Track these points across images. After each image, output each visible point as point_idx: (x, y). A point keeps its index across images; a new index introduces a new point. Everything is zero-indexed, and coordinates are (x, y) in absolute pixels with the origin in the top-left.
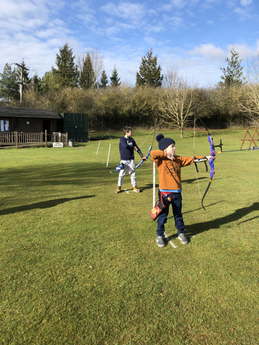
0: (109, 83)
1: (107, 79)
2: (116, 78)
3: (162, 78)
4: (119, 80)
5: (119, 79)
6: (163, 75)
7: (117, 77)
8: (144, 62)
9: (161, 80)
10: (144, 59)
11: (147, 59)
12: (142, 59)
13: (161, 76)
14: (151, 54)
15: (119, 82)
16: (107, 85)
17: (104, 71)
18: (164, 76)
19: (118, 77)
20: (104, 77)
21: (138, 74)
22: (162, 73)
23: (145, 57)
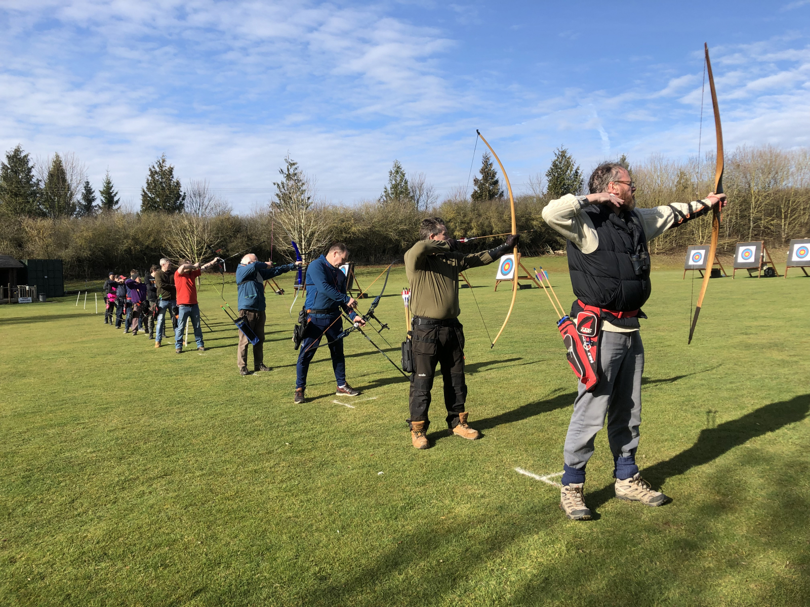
0: (99, 199)
1: (94, 194)
2: (111, 191)
3: (185, 196)
4: (115, 195)
5: (117, 193)
7: (112, 189)
8: (153, 174)
9: (183, 199)
10: (153, 169)
11: (158, 170)
12: (150, 170)
13: (182, 194)
14: (164, 161)
15: (116, 199)
16: (94, 204)
17: (88, 182)
18: (187, 194)
19: (114, 190)
20: (88, 191)
21: (144, 191)
22: (183, 190)
23: (154, 167)
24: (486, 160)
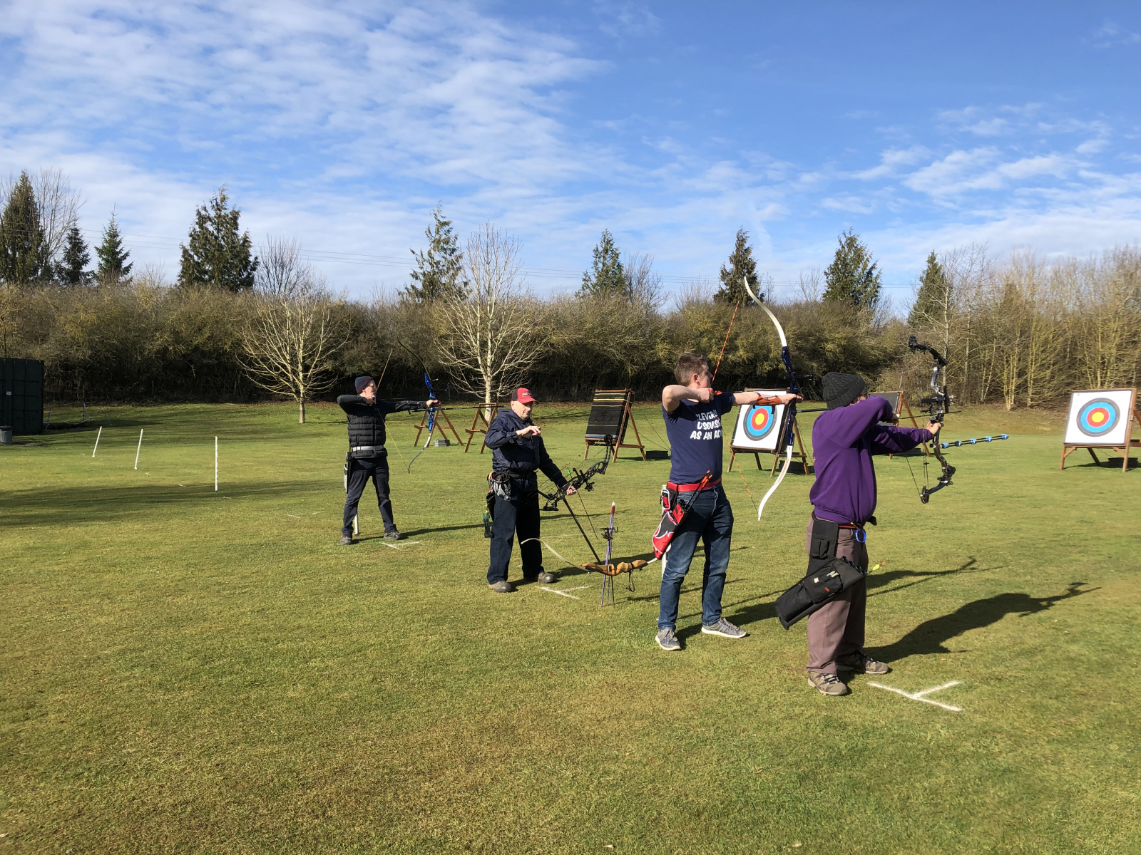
3: (256, 263)
5: (127, 255)
6: (256, 258)
10: (203, 213)
12: (199, 213)
13: (251, 259)
17: (76, 230)
18: (260, 260)
20: (76, 245)
21: (185, 250)
24: (741, 241)
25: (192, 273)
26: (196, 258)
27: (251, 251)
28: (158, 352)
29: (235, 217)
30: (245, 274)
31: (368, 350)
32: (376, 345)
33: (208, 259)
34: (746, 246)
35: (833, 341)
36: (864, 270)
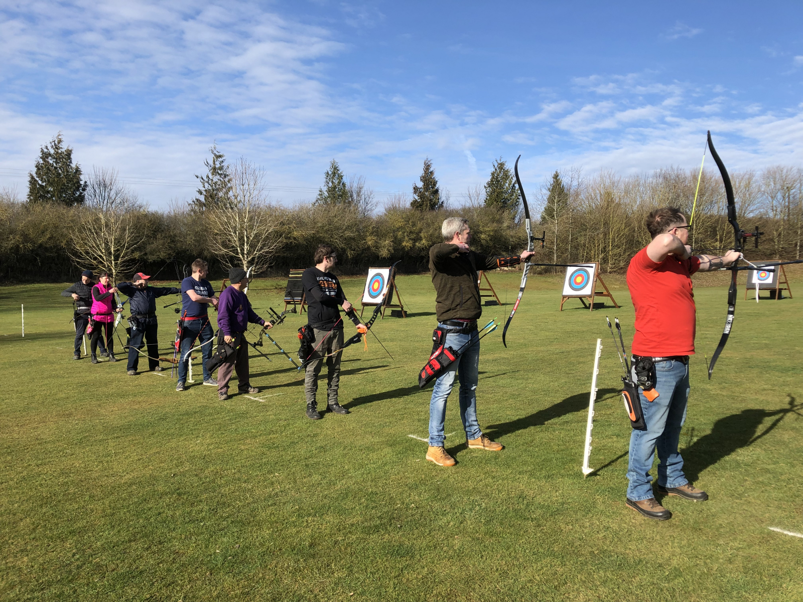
3: (86, 185)
6: (86, 182)
8: (45, 155)
9: (84, 190)
10: (45, 150)
11: (52, 151)
12: (42, 151)
13: (82, 183)
14: (60, 141)
21: (32, 178)
23: (47, 148)
24: (427, 167)
25: (37, 193)
26: (40, 182)
27: (82, 177)
28: (12, 248)
29: (69, 154)
30: (78, 193)
31: (163, 244)
32: (169, 241)
33: (50, 184)
34: (431, 169)
35: (485, 232)
36: (509, 185)
